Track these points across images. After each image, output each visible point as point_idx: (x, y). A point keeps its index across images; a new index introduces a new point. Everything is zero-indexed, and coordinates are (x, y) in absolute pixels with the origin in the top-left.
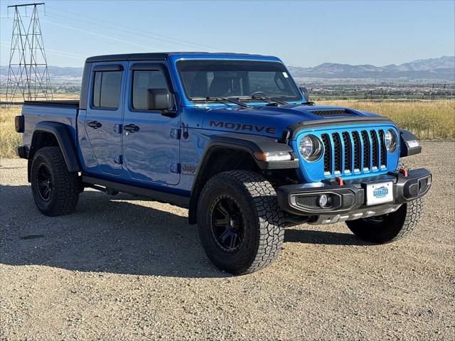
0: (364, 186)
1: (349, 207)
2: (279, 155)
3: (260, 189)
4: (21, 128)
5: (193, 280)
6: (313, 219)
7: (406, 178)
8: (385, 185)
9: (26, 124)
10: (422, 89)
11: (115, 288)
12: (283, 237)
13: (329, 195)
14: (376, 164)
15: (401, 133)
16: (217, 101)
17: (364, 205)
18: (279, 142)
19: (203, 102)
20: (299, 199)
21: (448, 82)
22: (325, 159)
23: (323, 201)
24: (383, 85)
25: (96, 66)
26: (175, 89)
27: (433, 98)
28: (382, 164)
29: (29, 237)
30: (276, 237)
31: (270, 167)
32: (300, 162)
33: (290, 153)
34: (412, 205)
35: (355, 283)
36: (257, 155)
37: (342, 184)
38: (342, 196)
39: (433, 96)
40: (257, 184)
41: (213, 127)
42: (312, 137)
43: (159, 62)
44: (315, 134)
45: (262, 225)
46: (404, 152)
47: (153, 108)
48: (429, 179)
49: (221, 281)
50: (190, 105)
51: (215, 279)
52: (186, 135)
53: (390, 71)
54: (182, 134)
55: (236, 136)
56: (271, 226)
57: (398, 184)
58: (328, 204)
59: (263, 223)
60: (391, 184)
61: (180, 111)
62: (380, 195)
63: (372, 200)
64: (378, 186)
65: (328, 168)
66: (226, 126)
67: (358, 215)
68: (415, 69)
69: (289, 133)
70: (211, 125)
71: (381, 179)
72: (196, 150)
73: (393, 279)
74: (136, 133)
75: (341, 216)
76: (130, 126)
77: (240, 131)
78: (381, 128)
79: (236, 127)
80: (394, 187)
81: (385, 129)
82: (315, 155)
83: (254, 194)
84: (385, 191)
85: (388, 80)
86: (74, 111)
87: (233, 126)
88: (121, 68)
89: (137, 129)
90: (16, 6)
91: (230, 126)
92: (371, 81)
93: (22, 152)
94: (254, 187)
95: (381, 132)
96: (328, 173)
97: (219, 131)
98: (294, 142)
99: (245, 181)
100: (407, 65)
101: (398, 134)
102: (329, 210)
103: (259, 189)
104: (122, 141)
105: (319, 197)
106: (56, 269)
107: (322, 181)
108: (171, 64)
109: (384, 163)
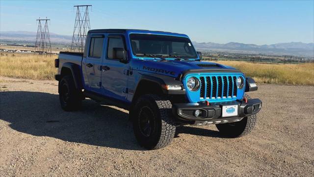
0: (221, 107)
1: (211, 117)
2: (175, 87)
3: (165, 104)
4: (57, 65)
5: (125, 151)
6: (192, 122)
7: (246, 104)
8: (233, 106)
9: (60, 63)
10: (280, 58)
11: (82, 152)
12: (175, 131)
13: (200, 110)
14: (230, 95)
15: (247, 79)
16: (150, 56)
17: (220, 117)
18: (176, 79)
19: (141, 56)
20: (183, 111)
21: (294, 55)
22: (201, 90)
23: (197, 113)
24: (260, 55)
25: (93, 35)
26: (128, 49)
27: (285, 63)
28: (234, 95)
29: (51, 122)
30: (171, 131)
31: (169, 93)
32: (186, 91)
33: (181, 86)
34: (250, 118)
35: (212, 159)
36: (163, 86)
37: (208, 104)
38: (208, 111)
39: (285, 62)
40: (162, 102)
41: (145, 70)
42: (195, 78)
43: (121, 34)
44: (197, 77)
45: (163, 124)
46: (248, 89)
47: (115, 58)
48: (260, 105)
49: (140, 153)
50: (134, 57)
51: (137, 151)
52: (131, 73)
53: (264, 48)
54: (129, 73)
55: (155, 75)
56: (168, 125)
57: (241, 107)
58: (200, 115)
59: (164, 123)
60: (237, 106)
61: (129, 60)
62: (230, 112)
63: (225, 114)
64: (229, 107)
65: (202, 95)
66: (151, 70)
67: (219, 122)
68: (277, 48)
69: (182, 75)
70: (143, 68)
71: (233, 103)
72: (134, 81)
73: (233, 158)
74: (108, 71)
75: (208, 122)
76: (106, 67)
77: (157, 72)
78: (234, 76)
79: (156, 70)
80: (239, 108)
81: (237, 76)
82: (195, 88)
83: (160, 107)
84: (233, 110)
85: (263, 53)
86: (80, 58)
87: (154, 69)
88: (103, 36)
89: (108, 69)
90: (78, 6)
91: (152, 69)
92: (254, 52)
93: (57, 77)
94: (161, 103)
95: (235, 78)
96: (203, 98)
97: (147, 72)
98: (184, 80)
99: (157, 100)
100: (273, 45)
101: (245, 80)
102: (200, 118)
103: (163, 104)
104: (101, 74)
105: (195, 111)
106: (57, 140)
107: (198, 103)
108: (127, 35)
109: (235, 94)
